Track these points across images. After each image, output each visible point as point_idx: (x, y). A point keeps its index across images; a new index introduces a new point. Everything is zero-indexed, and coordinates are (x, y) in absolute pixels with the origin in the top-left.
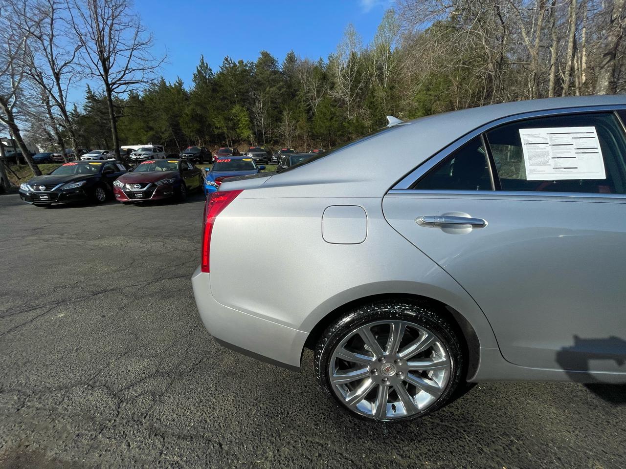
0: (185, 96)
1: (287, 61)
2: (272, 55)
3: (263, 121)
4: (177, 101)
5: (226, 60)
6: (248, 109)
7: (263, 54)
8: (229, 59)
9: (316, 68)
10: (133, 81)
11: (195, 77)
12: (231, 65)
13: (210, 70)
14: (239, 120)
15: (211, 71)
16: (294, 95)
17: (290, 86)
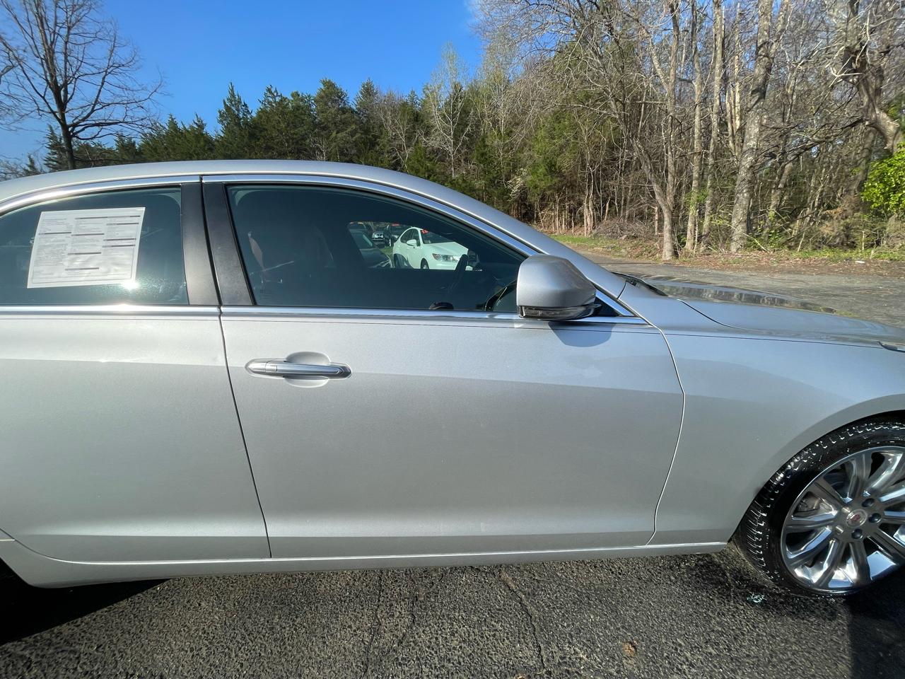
0: (209, 143)
1: (362, 93)
2: (338, 85)
5: (269, 90)
7: (324, 83)
8: (273, 90)
9: (405, 104)
10: (111, 122)
11: (221, 116)
12: (278, 99)
13: (245, 105)
15: (247, 107)
16: (373, 143)
17: (366, 132)
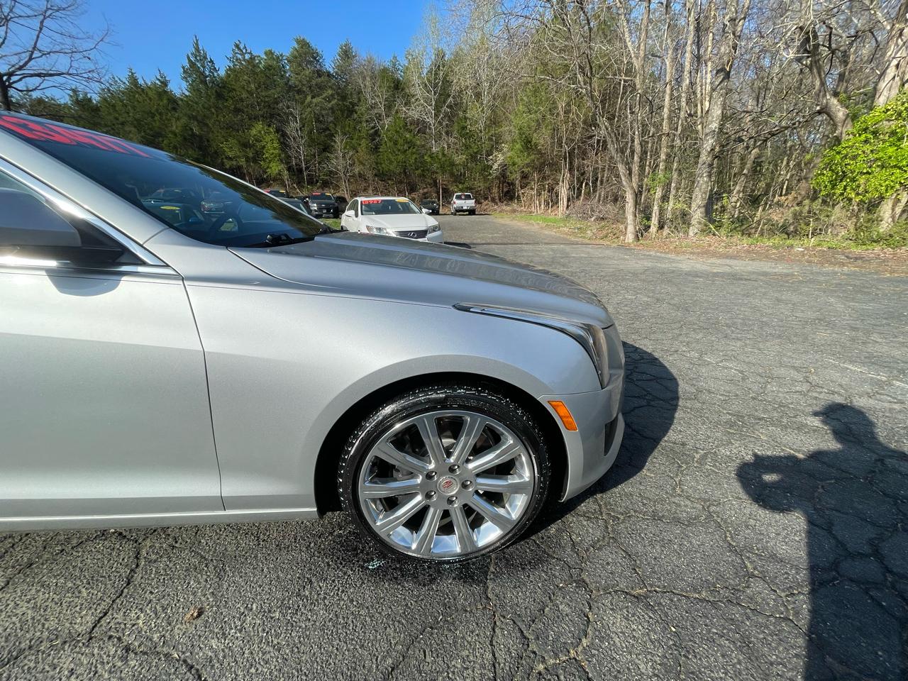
0: (173, 102)
1: (339, 55)
2: (313, 45)
3: (301, 151)
4: (157, 110)
5: (237, 46)
6: (277, 131)
7: (298, 42)
8: (242, 47)
9: (385, 70)
10: (52, 72)
11: (185, 72)
12: (247, 57)
13: (211, 61)
14: (264, 147)
15: (213, 63)
16: (350, 111)
17: (344, 98)
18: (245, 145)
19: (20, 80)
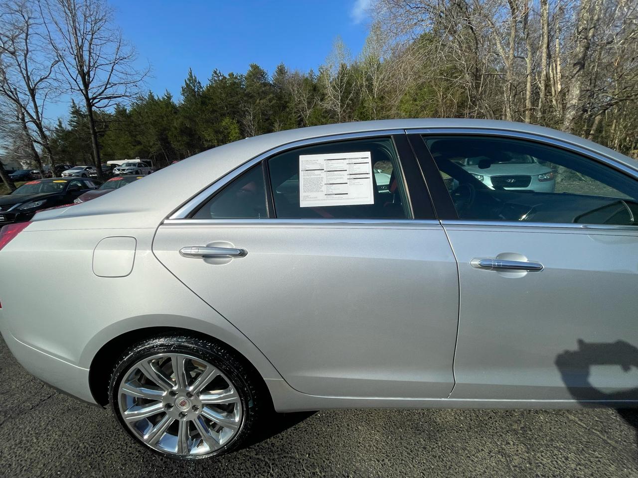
0: (175, 110)
1: (277, 72)
2: (261, 68)
4: (165, 114)
5: (215, 72)
6: (238, 122)
7: (252, 66)
8: (218, 72)
9: (306, 79)
10: (115, 96)
11: (183, 90)
12: (221, 78)
13: (199, 83)
14: (229, 133)
16: (284, 107)
18: (217, 132)
19: (99, 101)
